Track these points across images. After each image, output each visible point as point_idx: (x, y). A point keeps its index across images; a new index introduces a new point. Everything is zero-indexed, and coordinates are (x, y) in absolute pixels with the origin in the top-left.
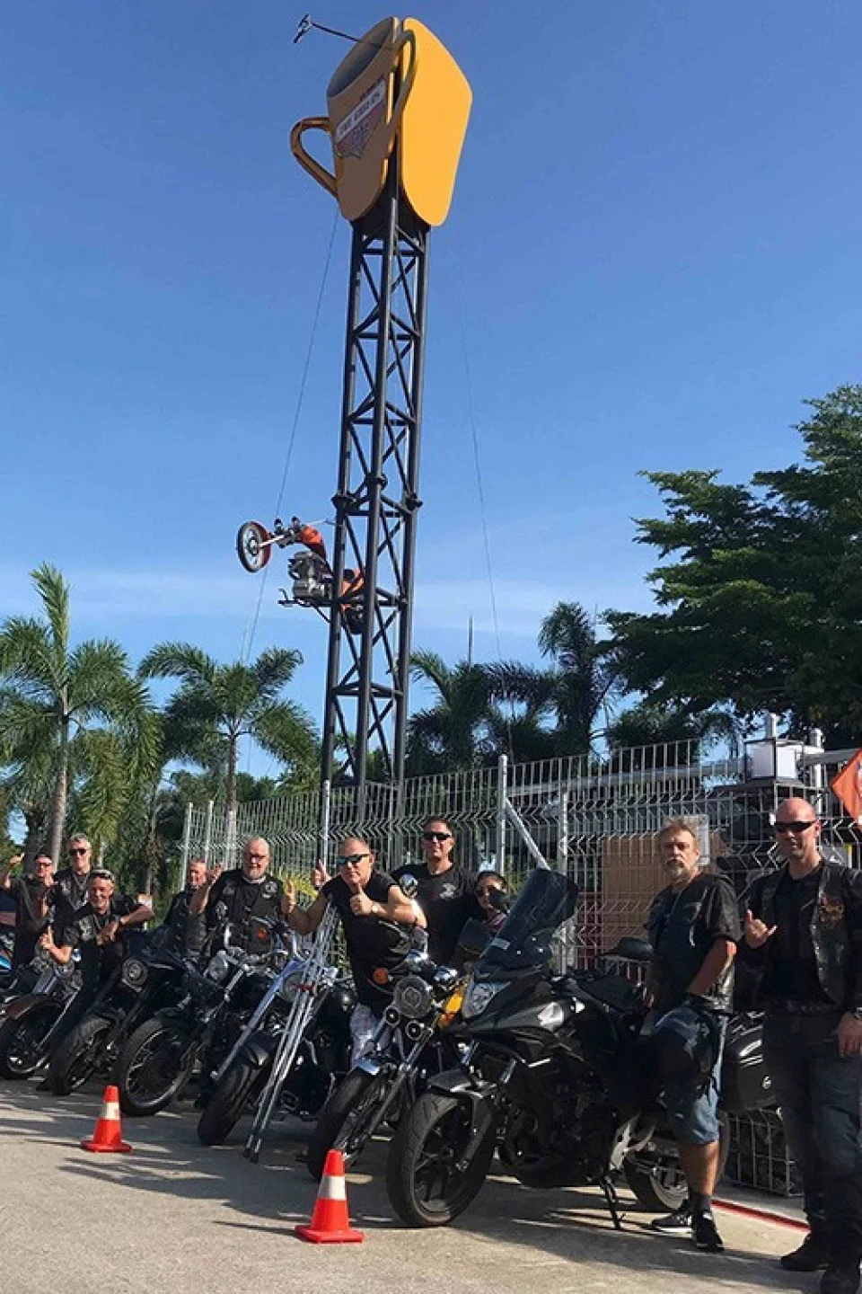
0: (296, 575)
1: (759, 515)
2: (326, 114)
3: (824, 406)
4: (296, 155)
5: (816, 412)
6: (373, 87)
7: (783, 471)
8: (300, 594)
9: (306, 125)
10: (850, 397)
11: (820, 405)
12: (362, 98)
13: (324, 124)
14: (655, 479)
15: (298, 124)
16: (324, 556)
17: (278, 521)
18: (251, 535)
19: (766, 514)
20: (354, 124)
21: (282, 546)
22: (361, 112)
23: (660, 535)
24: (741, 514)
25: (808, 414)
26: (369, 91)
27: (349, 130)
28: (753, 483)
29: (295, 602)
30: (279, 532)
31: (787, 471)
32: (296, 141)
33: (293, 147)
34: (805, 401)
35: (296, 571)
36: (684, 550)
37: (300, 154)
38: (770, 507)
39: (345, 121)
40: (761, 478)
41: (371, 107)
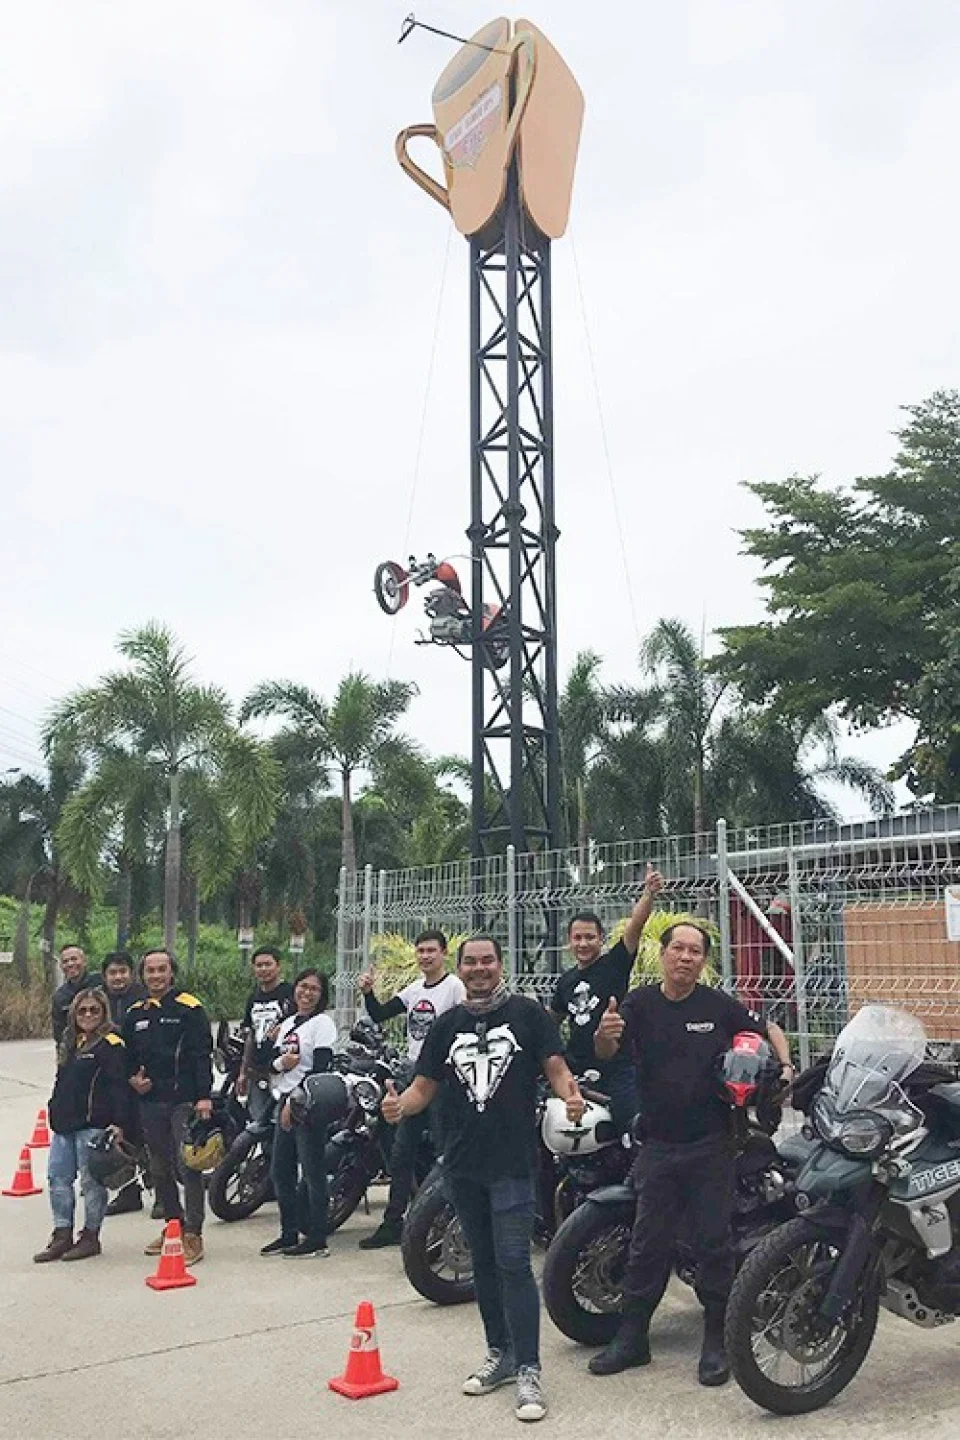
0: (432, 613)
1: (859, 522)
2: (432, 121)
3: (920, 412)
4: (402, 164)
5: (914, 418)
6: (486, 91)
7: (883, 476)
8: (438, 632)
9: (413, 132)
10: (945, 403)
11: (917, 411)
12: (473, 104)
13: (428, 131)
14: (757, 489)
15: (402, 133)
16: (459, 590)
17: (412, 558)
18: (389, 576)
19: (867, 520)
20: (465, 131)
21: (418, 585)
22: (474, 118)
23: (765, 546)
24: (843, 522)
25: (906, 420)
26: (481, 96)
27: (460, 138)
28: (856, 489)
29: (433, 641)
30: (414, 569)
31: (888, 476)
32: (402, 151)
33: (399, 156)
34: (902, 407)
35: (432, 608)
36: (789, 559)
37: (407, 164)
38: (872, 513)
39: (455, 129)
40: (862, 485)
41: (485, 114)
